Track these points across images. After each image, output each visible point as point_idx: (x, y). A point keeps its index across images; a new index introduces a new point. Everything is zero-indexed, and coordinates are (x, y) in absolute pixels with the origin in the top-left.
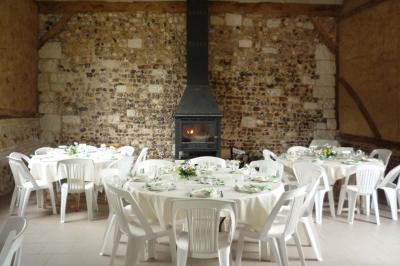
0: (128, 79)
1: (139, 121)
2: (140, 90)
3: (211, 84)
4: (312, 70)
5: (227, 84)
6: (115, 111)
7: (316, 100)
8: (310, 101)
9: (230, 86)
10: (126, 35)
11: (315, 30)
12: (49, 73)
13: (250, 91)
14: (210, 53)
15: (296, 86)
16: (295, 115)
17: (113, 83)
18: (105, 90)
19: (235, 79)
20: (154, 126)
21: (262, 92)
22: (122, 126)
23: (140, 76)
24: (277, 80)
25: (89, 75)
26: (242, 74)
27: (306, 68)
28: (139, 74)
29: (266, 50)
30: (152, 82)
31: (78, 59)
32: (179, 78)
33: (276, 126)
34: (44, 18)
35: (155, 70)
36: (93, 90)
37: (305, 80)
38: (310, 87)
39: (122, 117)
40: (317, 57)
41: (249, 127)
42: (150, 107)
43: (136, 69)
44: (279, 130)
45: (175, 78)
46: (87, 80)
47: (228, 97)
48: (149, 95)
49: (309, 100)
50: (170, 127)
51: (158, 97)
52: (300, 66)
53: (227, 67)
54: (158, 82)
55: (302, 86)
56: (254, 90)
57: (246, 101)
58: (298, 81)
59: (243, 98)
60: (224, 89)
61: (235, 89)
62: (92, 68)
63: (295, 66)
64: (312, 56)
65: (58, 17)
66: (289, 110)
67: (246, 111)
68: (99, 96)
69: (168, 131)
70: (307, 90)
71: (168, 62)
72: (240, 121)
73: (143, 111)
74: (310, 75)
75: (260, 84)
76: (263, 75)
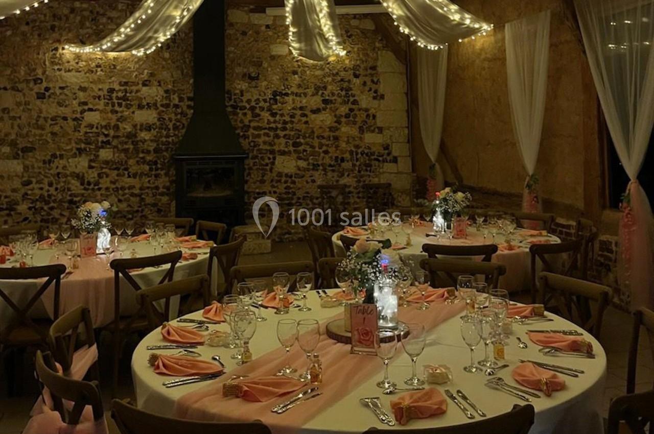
0: (102, 102)
1: (120, 167)
2: (122, 119)
3: (229, 109)
4: (374, 87)
5: (253, 109)
6: (80, 151)
7: (381, 130)
8: (373, 131)
9: (257, 111)
11: (376, 31)
13: (287, 118)
14: (228, 62)
15: (351, 110)
16: (351, 152)
17: (79, 109)
18: (65, 119)
19: (265, 101)
20: (142, 174)
21: (304, 119)
22: (92, 175)
23: (122, 98)
24: (325, 102)
25: (41, 96)
26: (275, 94)
27: (365, 84)
28: (120, 94)
30: (140, 107)
32: (181, 100)
33: (325, 170)
35: (145, 89)
36: (46, 119)
37: (365, 101)
38: (372, 111)
39: (91, 161)
40: (379, 69)
41: (286, 171)
42: (135, 143)
43: (116, 86)
44: (330, 174)
45: (176, 101)
47: (255, 128)
48: (135, 126)
49: (370, 130)
50: (166, 174)
51: (149, 128)
52: (357, 81)
53: (254, 83)
54: (149, 106)
55: (360, 110)
56: (292, 116)
57: (282, 134)
58: (355, 102)
59: (277, 129)
60: (249, 116)
61: (266, 115)
62: (44, 85)
63: (349, 81)
64: (374, 68)
66: (344, 145)
67: (282, 148)
68: (56, 129)
69: (163, 181)
70: (368, 116)
72: (273, 163)
73: (126, 151)
74: (372, 94)
75: (301, 108)
76: (305, 95)
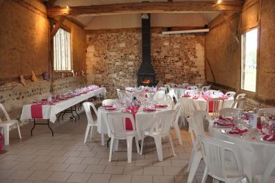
0: (120, 59)
1: (124, 76)
2: (125, 64)
3: (152, 61)
4: (194, 54)
6: (115, 72)
7: (196, 67)
9: (160, 61)
10: (119, 42)
12: (90, 58)
15: (187, 61)
16: (187, 73)
17: (114, 61)
18: (111, 64)
19: (162, 59)
20: (130, 78)
21: (173, 64)
22: (118, 78)
23: (124, 58)
24: (180, 59)
25: (105, 58)
26: (165, 57)
27: (192, 53)
29: (175, 47)
30: (129, 61)
31: (101, 52)
33: (179, 78)
34: (88, 36)
35: (130, 56)
36: (107, 64)
37: (192, 58)
38: (194, 62)
39: (118, 75)
40: (196, 49)
41: (168, 78)
42: (128, 70)
43: (123, 55)
45: (138, 59)
46: (104, 60)
47: (159, 66)
48: (128, 66)
49: (193, 67)
50: (136, 79)
51: (131, 66)
52: (189, 53)
53: (159, 54)
54: (131, 60)
55: (190, 61)
56: (170, 63)
57: (167, 68)
58: (188, 59)
60: (158, 63)
61: (162, 63)
62: (106, 55)
63: (187, 53)
64: (194, 49)
65: (93, 36)
66: (185, 71)
67: (167, 72)
68: (109, 66)
70: (192, 63)
71: (135, 52)
72: (164, 76)
73: (126, 72)
74: (194, 56)
75: (172, 61)
76: (174, 57)
